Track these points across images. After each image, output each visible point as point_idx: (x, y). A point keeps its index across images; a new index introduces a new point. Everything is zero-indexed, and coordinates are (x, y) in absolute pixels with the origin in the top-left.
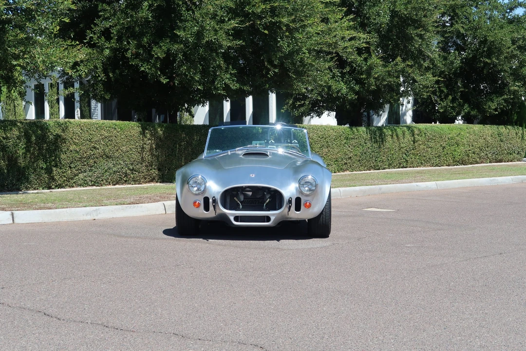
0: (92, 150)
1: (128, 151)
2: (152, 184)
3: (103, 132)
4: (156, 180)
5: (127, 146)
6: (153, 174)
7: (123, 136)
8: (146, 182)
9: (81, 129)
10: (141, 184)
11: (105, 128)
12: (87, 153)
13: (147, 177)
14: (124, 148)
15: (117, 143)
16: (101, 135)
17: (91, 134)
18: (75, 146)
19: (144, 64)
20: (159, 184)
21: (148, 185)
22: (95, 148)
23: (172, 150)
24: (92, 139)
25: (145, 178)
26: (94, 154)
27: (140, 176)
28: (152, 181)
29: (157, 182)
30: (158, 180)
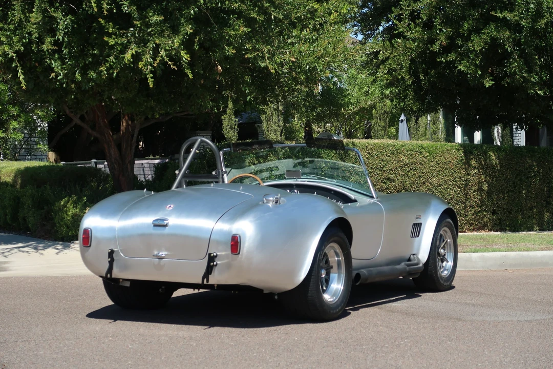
0: (385, 183)
1: (440, 185)
2: (483, 233)
3: (402, 157)
4: (490, 227)
5: (440, 177)
6: (483, 218)
7: (432, 164)
8: (473, 230)
9: (369, 153)
10: (465, 232)
11: (405, 152)
12: (378, 187)
13: (473, 222)
14: (434, 181)
15: (423, 173)
16: (398, 161)
17: (382, 160)
18: (357, 177)
19: (463, 60)
20: (492, 233)
21: (475, 233)
22: (389, 179)
23: (514, 183)
24: (384, 167)
25: (471, 224)
26: (387, 188)
27: (462, 220)
28: (482, 228)
29: (490, 230)
30: (492, 227)
